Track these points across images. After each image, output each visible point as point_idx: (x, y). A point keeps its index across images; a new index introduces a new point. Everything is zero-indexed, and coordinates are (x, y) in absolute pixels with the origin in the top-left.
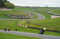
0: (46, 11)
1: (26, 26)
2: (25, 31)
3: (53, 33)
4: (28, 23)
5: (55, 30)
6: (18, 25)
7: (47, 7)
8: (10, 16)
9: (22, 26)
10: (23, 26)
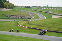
0: (47, 11)
1: (27, 27)
2: (25, 32)
3: (54, 33)
4: (29, 24)
5: (56, 30)
6: (18, 25)
7: (48, 7)
8: (9, 16)
9: (22, 26)
10: (24, 26)
